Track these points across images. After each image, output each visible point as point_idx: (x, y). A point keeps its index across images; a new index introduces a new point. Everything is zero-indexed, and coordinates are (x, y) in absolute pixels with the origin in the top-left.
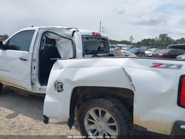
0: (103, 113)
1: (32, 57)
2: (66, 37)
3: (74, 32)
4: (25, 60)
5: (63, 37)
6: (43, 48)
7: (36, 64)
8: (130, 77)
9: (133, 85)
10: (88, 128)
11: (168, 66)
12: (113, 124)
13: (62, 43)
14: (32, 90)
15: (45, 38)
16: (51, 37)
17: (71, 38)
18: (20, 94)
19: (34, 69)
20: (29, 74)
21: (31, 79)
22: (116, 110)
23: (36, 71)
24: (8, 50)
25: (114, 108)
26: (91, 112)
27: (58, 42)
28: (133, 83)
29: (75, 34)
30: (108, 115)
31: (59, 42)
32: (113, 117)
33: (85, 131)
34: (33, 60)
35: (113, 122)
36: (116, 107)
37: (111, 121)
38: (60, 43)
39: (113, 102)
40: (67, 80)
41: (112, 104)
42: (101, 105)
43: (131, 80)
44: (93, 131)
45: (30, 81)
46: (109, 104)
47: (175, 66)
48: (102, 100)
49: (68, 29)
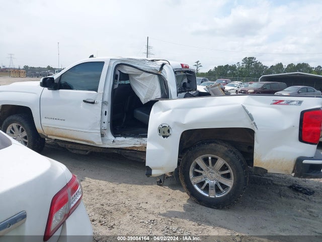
0: (214, 160)
1: (103, 99)
2: (151, 71)
3: (163, 65)
4: (93, 103)
5: (147, 72)
6: (116, 86)
7: (108, 109)
8: (251, 115)
9: (254, 123)
10: (194, 181)
11: (289, 103)
12: (227, 172)
13: (143, 79)
14: (102, 144)
15: (118, 73)
16: (126, 71)
17: (159, 73)
18: (75, 152)
19: (106, 115)
20: (99, 123)
21: (101, 129)
22: (231, 155)
23: (107, 118)
24: (61, 90)
25: (229, 152)
26: (199, 161)
27: (136, 78)
28: (255, 121)
29: (165, 67)
30: (220, 162)
31: (138, 77)
32: (227, 163)
33: (191, 184)
34: (104, 103)
35: (227, 169)
36: (231, 151)
37: (224, 168)
38: (138, 79)
39: (227, 147)
40: (176, 123)
41: (226, 149)
42: (212, 151)
43: (252, 119)
44: (201, 184)
45: (100, 131)
46: (222, 148)
47: (295, 103)
48: (213, 144)
49: (153, 61)
